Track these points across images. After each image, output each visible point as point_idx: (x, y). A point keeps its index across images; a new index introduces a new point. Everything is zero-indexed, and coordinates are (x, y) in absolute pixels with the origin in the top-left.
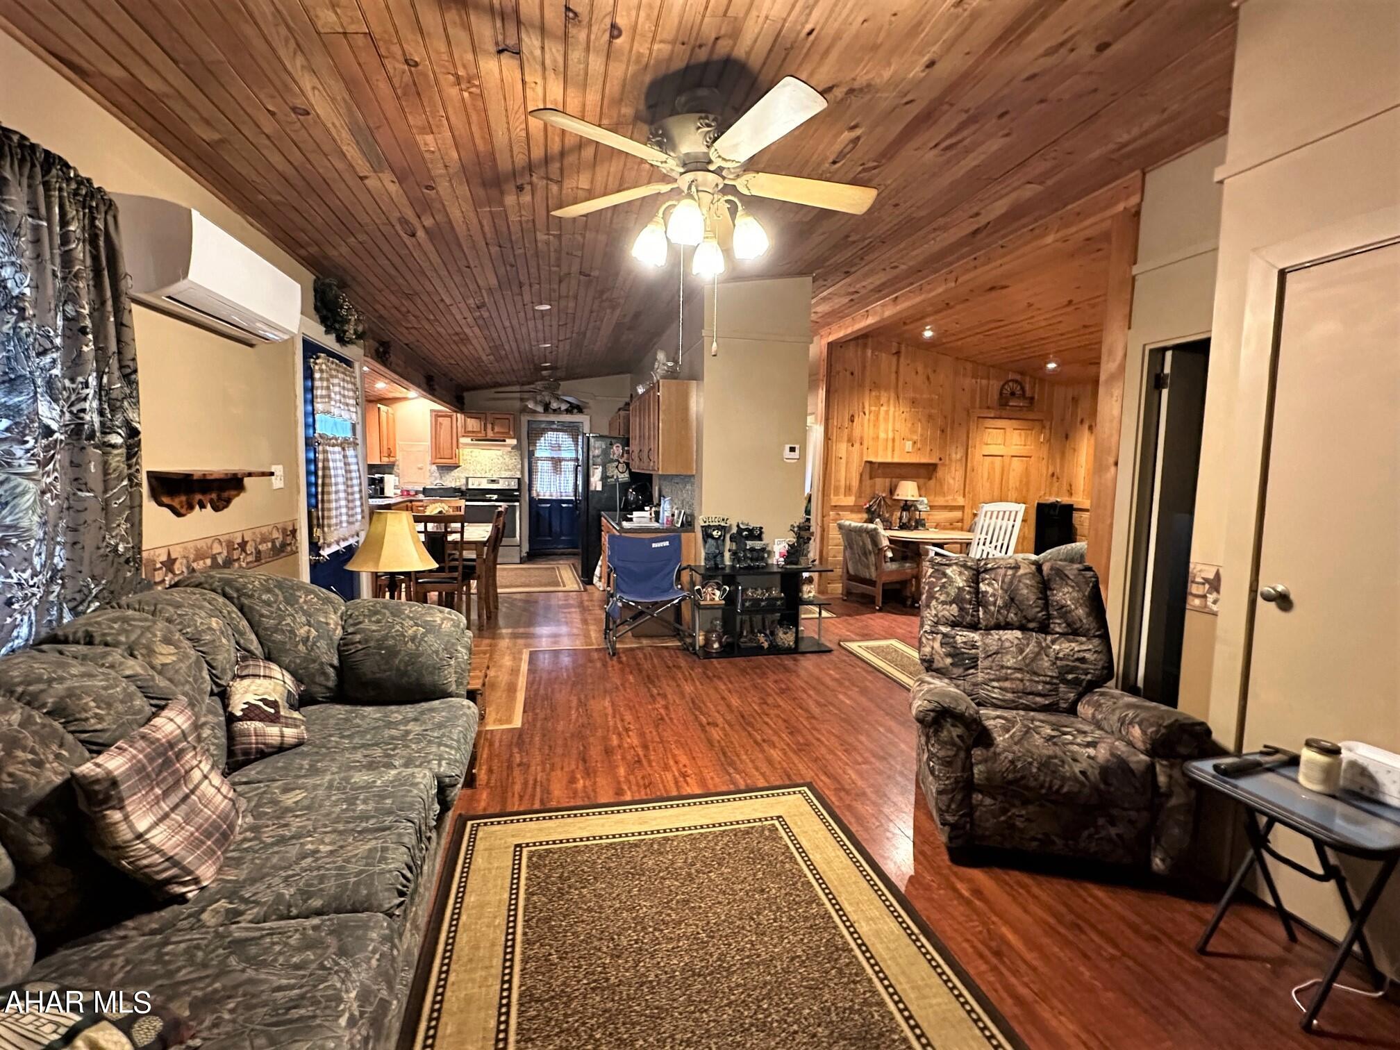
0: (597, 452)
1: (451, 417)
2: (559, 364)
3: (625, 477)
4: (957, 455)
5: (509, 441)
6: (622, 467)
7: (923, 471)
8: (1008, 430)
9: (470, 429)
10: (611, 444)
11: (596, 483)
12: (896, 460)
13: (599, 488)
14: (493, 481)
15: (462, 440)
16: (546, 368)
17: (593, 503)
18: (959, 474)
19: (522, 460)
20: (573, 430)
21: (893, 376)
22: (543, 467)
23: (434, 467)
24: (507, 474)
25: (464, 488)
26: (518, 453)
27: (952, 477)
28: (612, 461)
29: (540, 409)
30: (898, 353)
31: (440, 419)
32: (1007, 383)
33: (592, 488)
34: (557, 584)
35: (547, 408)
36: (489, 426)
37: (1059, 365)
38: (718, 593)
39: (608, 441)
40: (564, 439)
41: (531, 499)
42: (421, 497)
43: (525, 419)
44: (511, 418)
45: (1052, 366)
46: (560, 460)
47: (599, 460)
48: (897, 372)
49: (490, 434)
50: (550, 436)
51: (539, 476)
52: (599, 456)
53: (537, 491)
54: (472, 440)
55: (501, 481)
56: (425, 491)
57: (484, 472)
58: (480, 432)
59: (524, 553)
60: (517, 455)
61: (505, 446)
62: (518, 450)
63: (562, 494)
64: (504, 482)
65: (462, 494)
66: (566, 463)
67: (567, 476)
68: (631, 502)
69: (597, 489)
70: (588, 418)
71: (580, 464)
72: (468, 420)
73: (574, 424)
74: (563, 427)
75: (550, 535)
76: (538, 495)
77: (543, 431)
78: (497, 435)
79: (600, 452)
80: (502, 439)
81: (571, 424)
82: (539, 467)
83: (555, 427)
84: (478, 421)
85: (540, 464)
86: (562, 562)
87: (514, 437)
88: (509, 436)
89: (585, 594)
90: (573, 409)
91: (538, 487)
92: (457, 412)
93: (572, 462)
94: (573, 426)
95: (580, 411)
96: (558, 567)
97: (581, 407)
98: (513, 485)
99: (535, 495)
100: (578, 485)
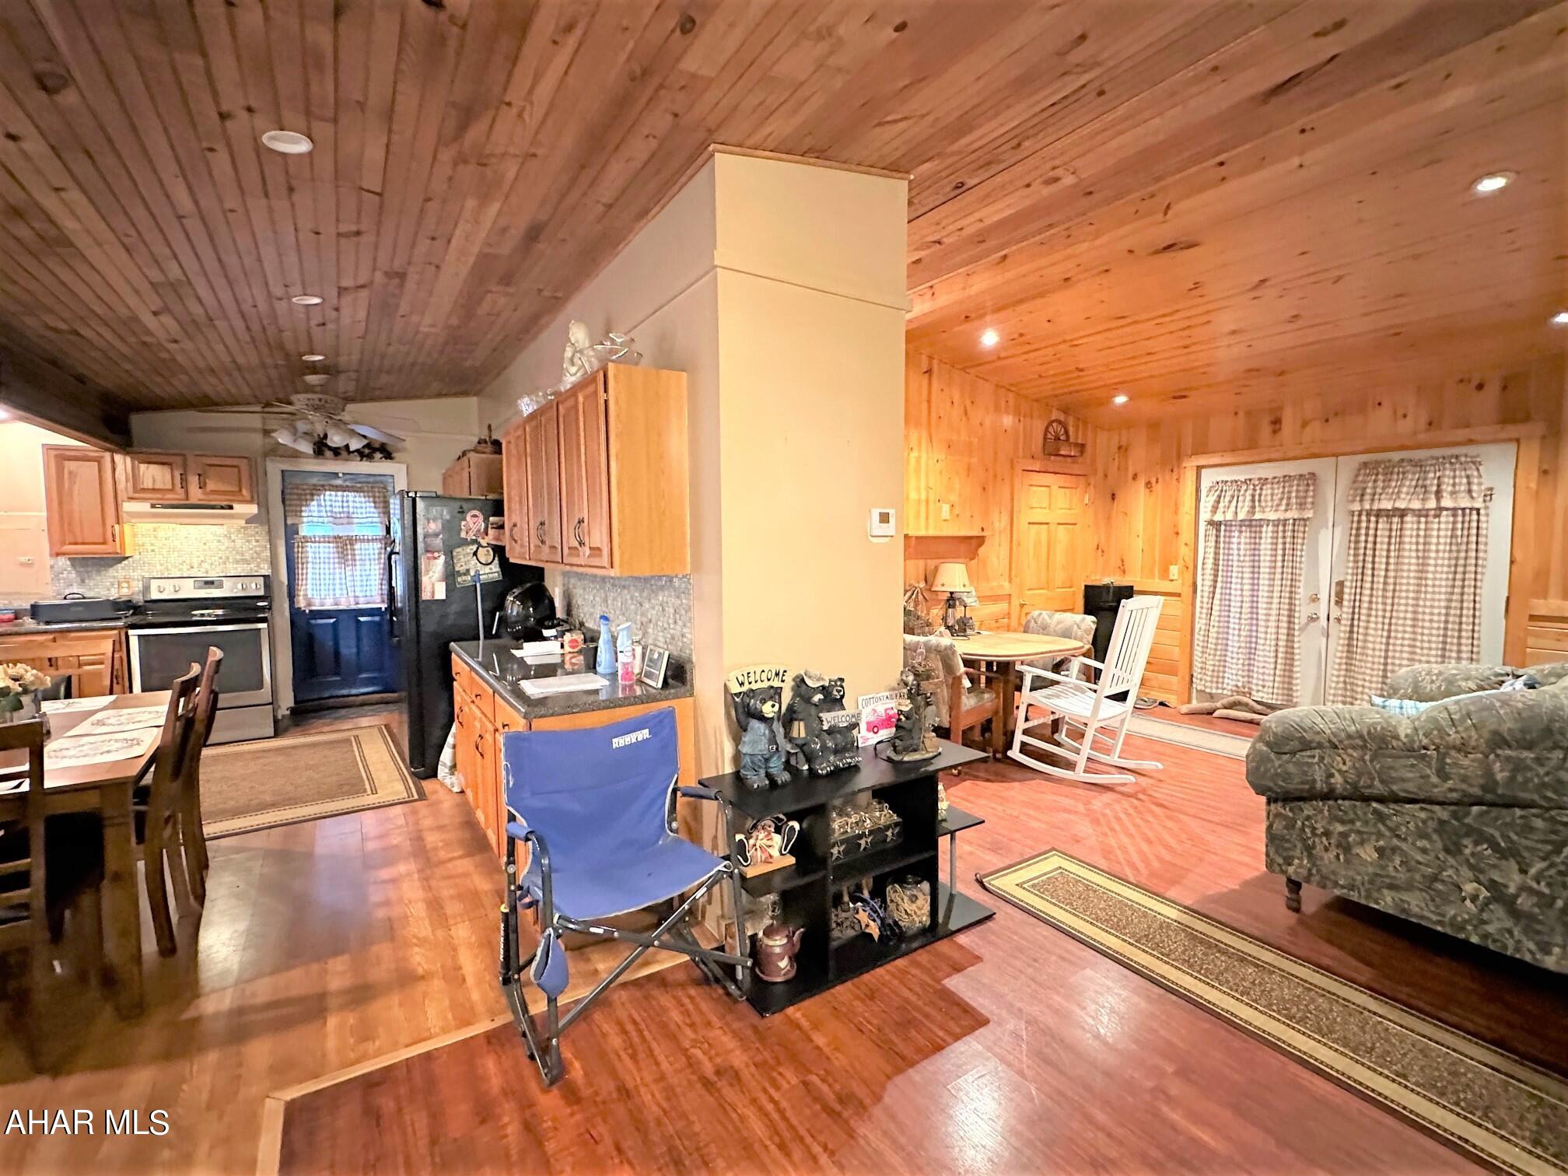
0: (434, 527)
1: (99, 461)
2: (343, 360)
3: (492, 572)
4: (1000, 522)
5: (239, 508)
6: (485, 554)
7: (963, 547)
8: (1054, 488)
9: (148, 484)
10: (462, 512)
11: (434, 587)
12: (932, 532)
13: (441, 594)
14: (209, 583)
15: (128, 507)
16: (313, 368)
17: (429, 625)
18: (1004, 551)
19: (272, 541)
20: (377, 490)
21: (925, 405)
22: (318, 556)
23: (63, 562)
24: (240, 570)
25: (139, 599)
26: (263, 530)
27: (994, 553)
28: (465, 543)
29: (306, 447)
30: (929, 372)
31: (70, 466)
32: (1051, 423)
33: (426, 595)
34: (357, 791)
35: (321, 447)
36: (193, 480)
37: (1131, 399)
38: (777, 839)
39: (457, 505)
40: (361, 505)
41: (296, 614)
42: (29, 623)
43: (274, 468)
44: (243, 464)
45: (1121, 399)
46: (352, 541)
47: (438, 542)
48: (929, 401)
49: (196, 494)
50: (330, 498)
51: (310, 571)
52: (436, 535)
53: (306, 595)
54: (153, 506)
55: (227, 583)
56: (35, 611)
57: (185, 567)
58: (172, 490)
59: (284, 711)
60: (259, 534)
61: (232, 517)
62: (261, 524)
63: (361, 600)
64: (235, 584)
65: (137, 612)
66: (365, 545)
67: (367, 567)
68: (513, 619)
69: (436, 598)
70: (404, 467)
71: (397, 550)
72: (143, 467)
73: (378, 478)
74: (357, 484)
75: (337, 674)
76: (309, 605)
77: (315, 490)
78: (211, 497)
79: (440, 526)
80: (224, 504)
81: (371, 479)
82: (310, 555)
83: (339, 482)
84: (166, 470)
85: (310, 548)
86: (364, 722)
87: (251, 501)
88: (241, 498)
89: (416, 797)
90: (375, 450)
91: (309, 587)
92: (112, 451)
93: (378, 545)
94: (376, 482)
95: (388, 455)
96: (356, 737)
97: (389, 449)
98: (255, 588)
99: (301, 603)
100: (394, 584)
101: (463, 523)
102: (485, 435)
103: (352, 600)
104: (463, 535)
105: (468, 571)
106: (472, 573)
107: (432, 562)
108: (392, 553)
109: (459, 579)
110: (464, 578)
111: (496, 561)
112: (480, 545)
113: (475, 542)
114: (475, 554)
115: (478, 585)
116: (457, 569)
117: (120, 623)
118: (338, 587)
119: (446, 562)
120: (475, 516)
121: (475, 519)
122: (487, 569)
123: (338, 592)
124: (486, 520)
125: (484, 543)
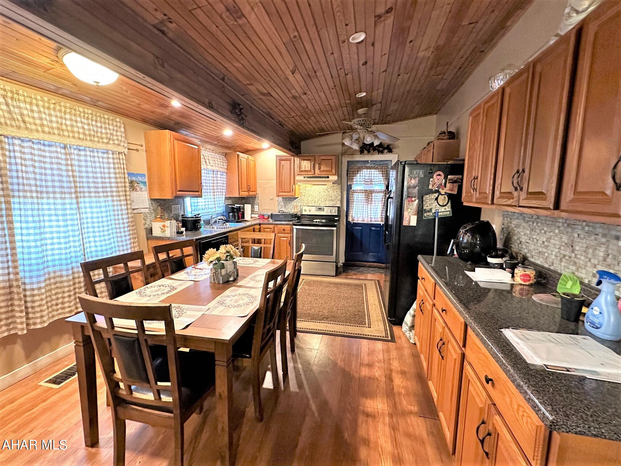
0: (413, 182)
1: (290, 160)
3: (446, 211)
5: (332, 178)
6: (443, 199)
9: (303, 169)
10: (431, 173)
11: (410, 218)
13: (413, 223)
14: (320, 209)
15: (298, 178)
16: (361, 103)
17: (406, 240)
19: (342, 192)
20: (383, 167)
22: (358, 199)
23: (280, 199)
24: (331, 204)
25: (299, 214)
26: (339, 187)
28: (432, 192)
29: (357, 148)
31: (283, 162)
33: (405, 223)
34: (361, 323)
36: (317, 166)
39: (428, 168)
40: (376, 175)
41: (348, 223)
42: (270, 221)
43: (345, 160)
44: (335, 159)
46: (372, 192)
47: (416, 191)
49: (318, 173)
50: (365, 173)
51: (354, 205)
52: (415, 187)
53: (352, 216)
54: (304, 177)
55: (326, 209)
56: (272, 216)
57: (313, 202)
58: (310, 171)
59: (340, 264)
60: (337, 187)
61: (328, 181)
62: (338, 184)
63: (373, 220)
64: (328, 209)
65: (298, 218)
66: (376, 194)
67: (377, 205)
68: (463, 245)
69: (411, 224)
70: (397, 155)
71: (392, 196)
72: (302, 161)
73: (385, 162)
74: (376, 165)
75: (361, 251)
76: (353, 220)
77: (360, 169)
78: (322, 173)
79: (417, 182)
80: (326, 176)
81: (382, 163)
82: (355, 198)
83: (369, 165)
84: (309, 162)
85: (355, 195)
86: (369, 276)
87: (335, 174)
88: (331, 173)
89: (390, 338)
90: (384, 149)
91: (354, 212)
92: (294, 156)
93: (382, 194)
94: (384, 164)
95: (390, 151)
96: (365, 284)
97: (391, 147)
98: (334, 212)
99: (350, 219)
100: (388, 215)
101: (431, 179)
102: (444, 129)
103: (369, 219)
104: (430, 187)
105: (431, 209)
106: (433, 211)
107: (411, 203)
108: (389, 198)
109: (425, 215)
110: (428, 214)
111: (449, 204)
112: (440, 194)
113: (437, 191)
114: (437, 199)
115: (437, 219)
116: (425, 208)
117: (291, 223)
118: (364, 213)
119: (419, 204)
120: (439, 175)
121: (439, 177)
122: (443, 209)
123: (364, 215)
124: (446, 178)
125: (443, 192)
